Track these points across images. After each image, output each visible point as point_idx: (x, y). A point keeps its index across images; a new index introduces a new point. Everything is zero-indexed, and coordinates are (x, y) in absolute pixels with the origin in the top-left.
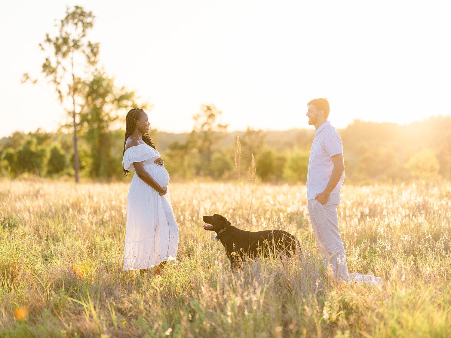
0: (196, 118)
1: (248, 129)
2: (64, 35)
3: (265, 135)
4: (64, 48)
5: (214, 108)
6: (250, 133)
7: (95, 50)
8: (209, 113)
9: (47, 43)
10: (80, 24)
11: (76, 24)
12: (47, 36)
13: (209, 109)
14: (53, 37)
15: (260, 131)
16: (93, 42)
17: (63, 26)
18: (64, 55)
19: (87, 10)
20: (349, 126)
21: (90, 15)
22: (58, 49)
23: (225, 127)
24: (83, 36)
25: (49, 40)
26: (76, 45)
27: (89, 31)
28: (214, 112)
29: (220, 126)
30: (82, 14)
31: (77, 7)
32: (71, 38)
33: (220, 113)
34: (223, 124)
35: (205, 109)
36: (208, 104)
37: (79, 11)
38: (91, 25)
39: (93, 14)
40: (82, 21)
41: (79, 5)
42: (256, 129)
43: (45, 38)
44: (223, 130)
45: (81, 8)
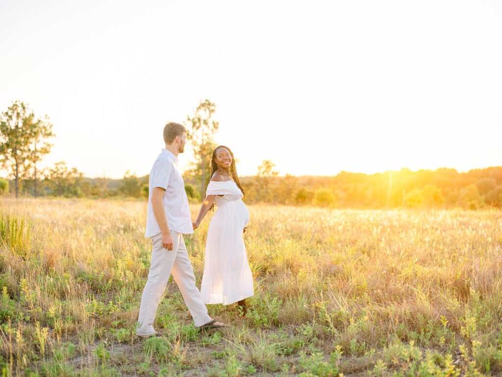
0: (259, 168)
1: (287, 175)
2: (198, 117)
3: (297, 179)
4: (197, 125)
5: (271, 162)
6: (288, 177)
7: (216, 126)
8: (267, 165)
9: (188, 121)
10: (207, 110)
11: (205, 110)
12: (188, 117)
13: (267, 163)
14: (191, 118)
15: (294, 177)
16: (215, 122)
17: (197, 111)
18: (198, 128)
19: (212, 102)
20: (338, 175)
21: (213, 105)
22: (194, 124)
23: (277, 173)
24: (210, 117)
25: (189, 119)
26: (205, 122)
27: (213, 114)
28: (270, 164)
29: (273, 173)
30: (209, 104)
31: (206, 100)
32: (202, 119)
33: (274, 165)
34: (275, 172)
35: (265, 163)
36: (267, 160)
37: (207, 103)
38: (213, 111)
39: (215, 104)
40: (209, 108)
41: (207, 99)
42: (292, 175)
43: (187, 118)
44: (275, 175)
45: (208, 101)
